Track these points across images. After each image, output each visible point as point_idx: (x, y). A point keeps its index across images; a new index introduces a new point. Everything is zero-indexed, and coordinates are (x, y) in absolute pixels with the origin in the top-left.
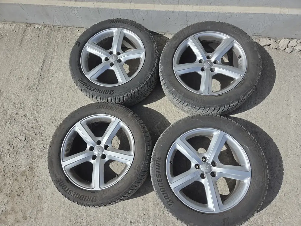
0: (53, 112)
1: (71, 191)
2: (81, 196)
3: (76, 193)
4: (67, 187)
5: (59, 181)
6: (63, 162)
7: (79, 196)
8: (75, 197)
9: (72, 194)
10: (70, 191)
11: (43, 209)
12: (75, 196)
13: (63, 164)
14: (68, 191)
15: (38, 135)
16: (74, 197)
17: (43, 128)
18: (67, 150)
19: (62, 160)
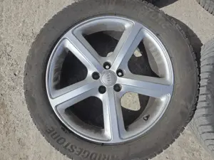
0: (21, 24)
1: (74, 148)
2: (92, 154)
3: (82, 150)
4: (65, 141)
5: (51, 131)
6: (52, 98)
7: (88, 155)
8: (83, 156)
9: (75, 152)
10: (72, 147)
11: (27, 156)
12: (82, 154)
13: (53, 103)
14: (69, 147)
15: (4, 59)
16: (80, 156)
17: (9, 49)
18: (55, 79)
19: (50, 95)
